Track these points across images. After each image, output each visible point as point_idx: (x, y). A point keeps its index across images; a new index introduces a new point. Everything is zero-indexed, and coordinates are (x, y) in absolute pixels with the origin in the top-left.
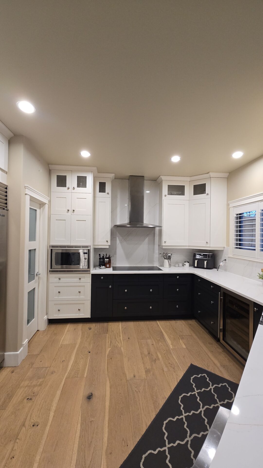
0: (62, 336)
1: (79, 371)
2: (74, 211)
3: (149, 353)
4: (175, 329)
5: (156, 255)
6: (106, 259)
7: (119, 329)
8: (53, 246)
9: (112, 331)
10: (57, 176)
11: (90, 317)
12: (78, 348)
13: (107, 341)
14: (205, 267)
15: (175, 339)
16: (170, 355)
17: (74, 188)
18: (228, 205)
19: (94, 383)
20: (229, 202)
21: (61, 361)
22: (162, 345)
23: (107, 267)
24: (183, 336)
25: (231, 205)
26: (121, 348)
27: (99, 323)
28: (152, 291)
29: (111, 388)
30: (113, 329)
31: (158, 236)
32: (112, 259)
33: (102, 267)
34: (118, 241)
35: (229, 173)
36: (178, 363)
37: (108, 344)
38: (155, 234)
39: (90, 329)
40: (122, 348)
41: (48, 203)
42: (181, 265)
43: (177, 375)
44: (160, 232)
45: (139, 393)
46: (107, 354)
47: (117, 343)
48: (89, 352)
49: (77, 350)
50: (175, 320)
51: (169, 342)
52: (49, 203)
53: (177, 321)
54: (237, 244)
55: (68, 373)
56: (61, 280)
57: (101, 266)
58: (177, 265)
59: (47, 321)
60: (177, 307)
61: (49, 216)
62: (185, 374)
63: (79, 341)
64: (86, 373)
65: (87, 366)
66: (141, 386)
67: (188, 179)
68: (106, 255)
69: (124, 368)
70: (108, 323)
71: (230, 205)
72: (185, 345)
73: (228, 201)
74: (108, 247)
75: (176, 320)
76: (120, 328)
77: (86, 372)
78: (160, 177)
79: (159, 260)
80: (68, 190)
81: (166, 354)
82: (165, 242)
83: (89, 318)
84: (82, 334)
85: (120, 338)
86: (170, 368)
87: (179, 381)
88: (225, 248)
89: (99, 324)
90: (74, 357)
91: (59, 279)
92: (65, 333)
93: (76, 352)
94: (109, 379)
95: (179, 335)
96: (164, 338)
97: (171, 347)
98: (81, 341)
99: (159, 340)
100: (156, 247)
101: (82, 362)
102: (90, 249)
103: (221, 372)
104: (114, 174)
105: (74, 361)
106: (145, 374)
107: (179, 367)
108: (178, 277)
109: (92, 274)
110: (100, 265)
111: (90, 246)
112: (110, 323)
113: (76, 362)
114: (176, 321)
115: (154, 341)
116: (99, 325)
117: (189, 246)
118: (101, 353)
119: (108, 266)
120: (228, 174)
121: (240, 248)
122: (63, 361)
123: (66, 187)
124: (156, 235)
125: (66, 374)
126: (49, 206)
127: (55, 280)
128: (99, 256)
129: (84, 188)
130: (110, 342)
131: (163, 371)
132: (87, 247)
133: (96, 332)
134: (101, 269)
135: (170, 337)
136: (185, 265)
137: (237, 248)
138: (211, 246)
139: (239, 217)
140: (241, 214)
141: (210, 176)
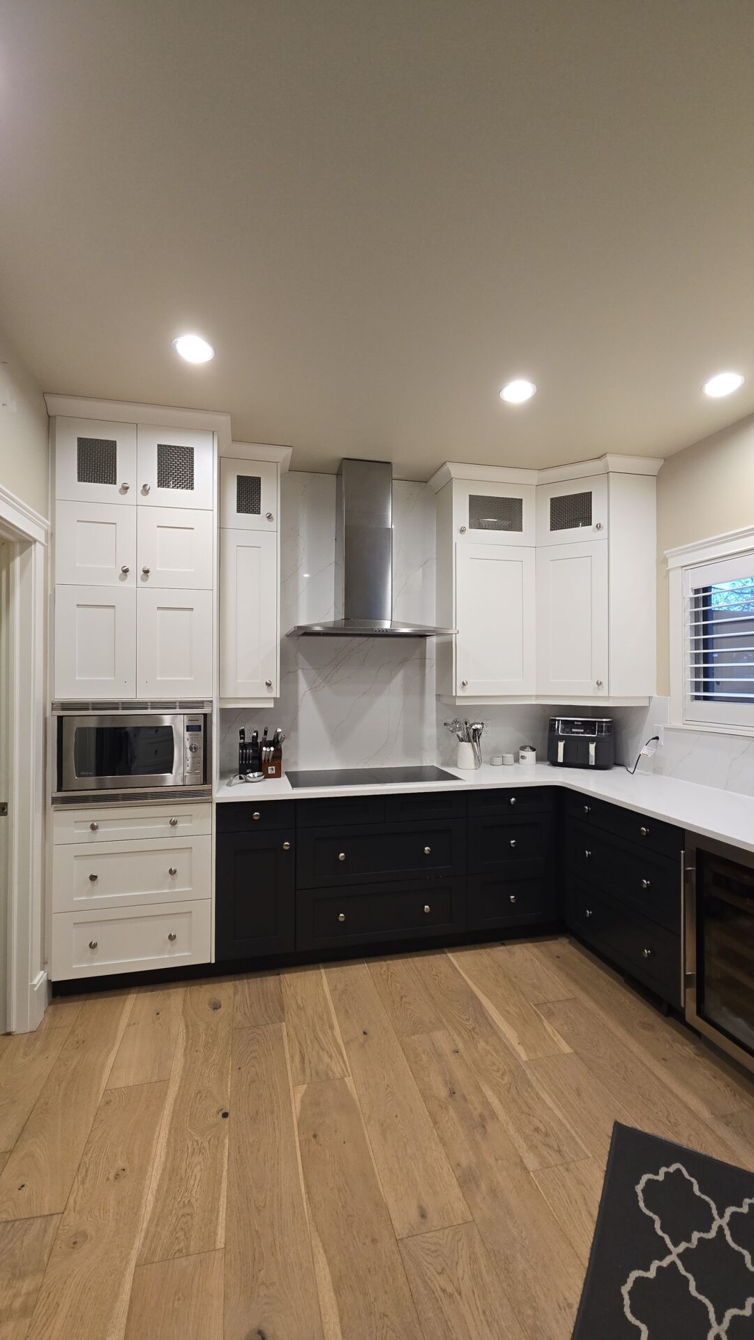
0: (109, 1052)
1: (192, 1219)
2: (146, 572)
4: (514, 980)
6: (264, 749)
7: (325, 998)
8: (66, 706)
9: (299, 1007)
10: (80, 440)
11: (213, 961)
12: (176, 1099)
13: (288, 1056)
14: (592, 762)
15: (526, 1021)
16: (527, 1091)
17: (145, 490)
18: (662, 561)
19: (262, 1273)
20: (665, 552)
21: (112, 1176)
22: (488, 1048)
23: (268, 776)
24: (548, 1004)
25: (673, 563)
26: (346, 1079)
27: (248, 978)
28: (430, 851)
29: (337, 1291)
30: (302, 998)
31: (436, 667)
32: (283, 746)
33: (251, 775)
34: (303, 686)
35: (665, 459)
36: (568, 1126)
37: (291, 1067)
38: (426, 658)
39: (216, 1007)
40: (349, 1081)
41: (43, 542)
42: (510, 758)
43: (580, 1182)
44: (446, 652)
45: (461, 1298)
46: (294, 1115)
47: (326, 1059)
48: (225, 1115)
49: (174, 1111)
50: (503, 944)
51: (509, 1033)
52: (47, 541)
53: (511, 946)
54: (697, 686)
55: (143, 1234)
56: (100, 830)
57: (248, 771)
58: (499, 760)
59: (44, 991)
60: (512, 901)
61: (49, 592)
62: (606, 1172)
63: (177, 1066)
64: (224, 1225)
65: (224, 1185)
66: (460, 1262)
67: (533, 477)
68: (266, 733)
69: (374, 1175)
70: (279, 974)
71: (669, 559)
72: (564, 1039)
73: (661, 545)
74: (271, 705)
75: (508, 945)
76: (323, 990)
77: (220, 1219)
78: (444, 468)
79: (440, 744)
80: (122, 494)
81: (513, 1090)
82: (464, 684)
83: (210, 964)
84: (188, 1032)
85: (333, 1034)
86: (544, 1151)
87: (595, 1213)
88: (653, 700)
89: (248, 983)
90: (165, 1144)
91: (94, 828)
92: (120, 1035)
93: (172, 1119)
94: (324, 1245)
95: (536, 1003)
96: (489, 1018)
97: (524, 1056)
98: (184, 1067)
99: (474, 1028)
100: (431, 702)
101: (198, 1168)
102: (212, 710)
103: (723, 1142)
104: (290, 450)
105: (164, 1170)
106: (461, 1195)
107: (576, 1143)
108: (513, 799)
109: (218, 805)
110: (243, 770)
111: (211, 702)
112: (286, 975)
113: (172, 1173)
114: (508, 947)
115: (456, 1037)
116: (249, 988)
117: (537, 697)
118: (272, 1112)
119: (272, 770)
120: (662, 463)
121: (706, 698)
122: (117, 1176)
123: (115, 484)
124: (427, 661)
125: (138, 1243)
126: (49, 554)
127: (76, 832)
128: (241, 738)
129: (184, 491)
130: (297, 1058)
131: (525, 1169)
132: (200, 704)
133: (239, 1017)
134: (247, 781)
135: (507, 1011)
136: (523, 757)
137: (697, 698)
138: (614, 695)
139: (703, 597)
140: (706, 590)
141: (607, 466)
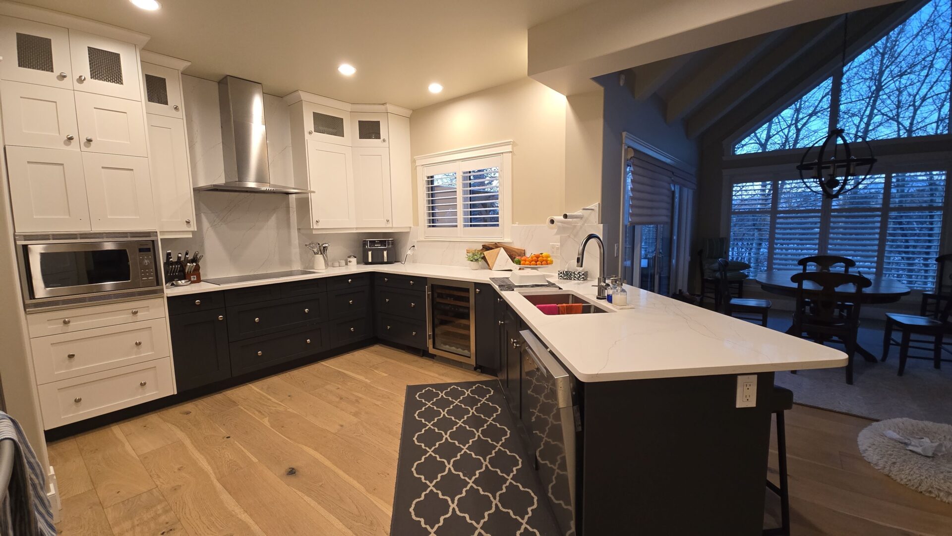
1: (235, 463)
2: (89, 141)
3: (341, 398)
4: (357, 362)
5: (295, 250)
7: (258, 393)
9: (244, 400)
10: (18, 35)
11: (176, 393)
12: (192, 443)
13: (249, 413)
14: (385, 260)
15: (366, 372)
16: (372, 389)
17: (80, 79)
18: (413, 161)
19: (281, 459)
20: (415, 157)
22: (352, 384)
23: (193, 282)
24: (376, 366)
25: (418, 163)
26: (287, 410)
27: (201, 399)
28: (309, 312)
30: (244, 397)
31: (295, 213)
32: (200, 262)
33: (179, 282)
34: (206, 223)
35: (413, 111)
36: (389, 392)
37: (255, 416)
38: (289, 207)
39: (187, 414)
40: (289, 410)
42: (343, 262)
44: (304, 205)
46: (267, 426)
47: (273, 408)
48: (228, 438)
51: (359, 378)
54: (429, 221)
56: (71, 324)
57: (176, 280)
58: (337, 264)
60: (352, 331)
63: (181, 435)
64: (254, 458)
65: (245, 451)
67: (348, 107)
68: (187, 254)
69: (316, 425)
70: (221, 393)
71: (417, 161)
72: (383, 373)
73: (412, 155)
74: (190, 236)
76: (255, 391)
78: (297, 93)
79: (301, 257)
80: (60, 80)
81: (366, 391)
82: (317, 221)
83: (173, 395)
84: (176, 425)
85: (271, 401)
86: (382, 400)
87: (403, 406)
88: (411, 228)
89: (203, 401)
91: (65, 323)
92: (124, 440)
94: (304, 446)
95: (369, 367)
96: (348, 377)
97: (367, 381)
98: (187, 434)
99: (344, 381)
100: (294, 233)
102: (157, 239)
103: (443, 380)
104: (189, 64)
106: (355, 418)
108: (350, 280)
109: (168, 298)
110: (172, 280)
111: (156, 233)
112: (227, 391)
115: (336, 385)
116: (205, 402)
117: (357, 228)
118: (255, 429)
119: (194, 278)
120: (411, 112)
121: (433, 226)
123: (53, 72)
124: (291, 209)
127: (51, 327)
128: (169, 258)
129: (116, 85)
131: (378, 406)
132: (149, 234)
133: (206, 412)
135: (357, 372)
136: (350, 262)
137: (430, 226)
138: (395, 226)
139: (431, 180)
140: (432, 177)
141: (387, 109)
